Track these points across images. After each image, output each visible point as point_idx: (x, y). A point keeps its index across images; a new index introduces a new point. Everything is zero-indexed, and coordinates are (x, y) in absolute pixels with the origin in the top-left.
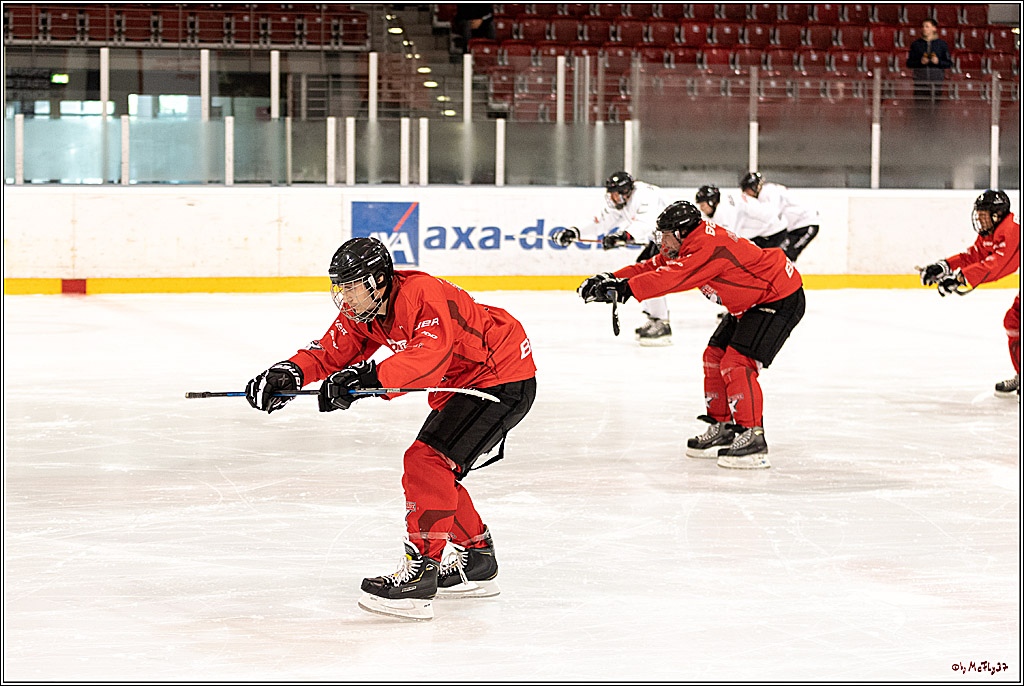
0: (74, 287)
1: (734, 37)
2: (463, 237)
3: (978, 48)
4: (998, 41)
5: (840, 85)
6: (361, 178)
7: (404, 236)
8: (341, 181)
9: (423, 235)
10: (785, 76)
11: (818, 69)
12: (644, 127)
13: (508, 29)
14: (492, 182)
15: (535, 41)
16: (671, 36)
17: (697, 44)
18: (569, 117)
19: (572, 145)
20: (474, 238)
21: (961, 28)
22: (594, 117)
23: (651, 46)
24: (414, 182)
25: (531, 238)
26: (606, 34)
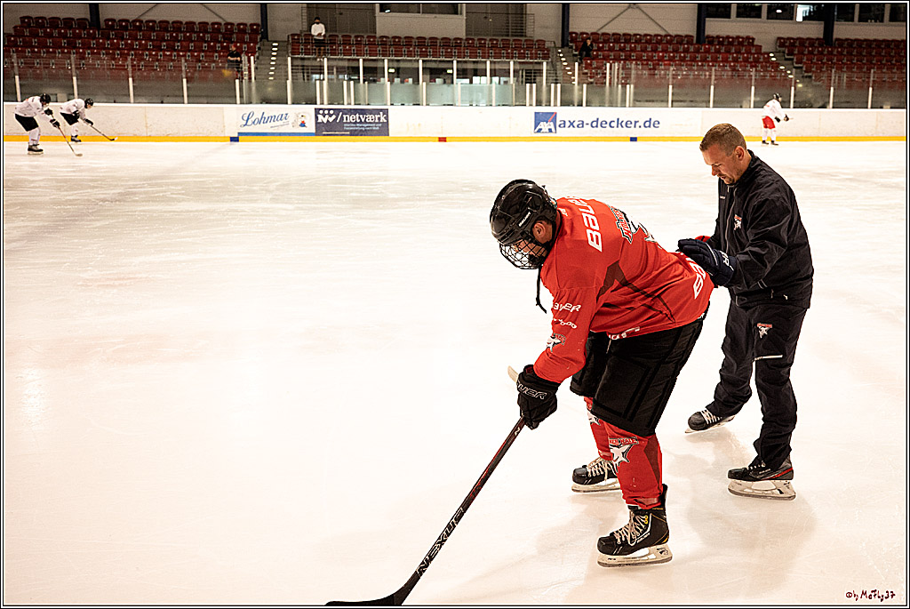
0: (443, 140)
1: (674, 57)
2: (572, 124)
3: (757, 61)
4: (764, 58)
5: (707, 73)
6: (539, 103)
7: (552, 123)
8: (531, 105)
9: (558, 123)
10: (689, 70)
11: (701, 68)
12: (635, 87)
13: (597, 55)
14: (582, 105)
15: (606, 58)
16: (652, 57)
17: (661, 59)
18: (610, 84)
19: (611, 93)
20: (575, 124)
21: (751, 54)
22: (618, 84)
23: (645, 60)
24: (555, 105)
25: (594, 124)
26: (630, 56)
